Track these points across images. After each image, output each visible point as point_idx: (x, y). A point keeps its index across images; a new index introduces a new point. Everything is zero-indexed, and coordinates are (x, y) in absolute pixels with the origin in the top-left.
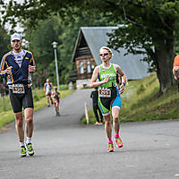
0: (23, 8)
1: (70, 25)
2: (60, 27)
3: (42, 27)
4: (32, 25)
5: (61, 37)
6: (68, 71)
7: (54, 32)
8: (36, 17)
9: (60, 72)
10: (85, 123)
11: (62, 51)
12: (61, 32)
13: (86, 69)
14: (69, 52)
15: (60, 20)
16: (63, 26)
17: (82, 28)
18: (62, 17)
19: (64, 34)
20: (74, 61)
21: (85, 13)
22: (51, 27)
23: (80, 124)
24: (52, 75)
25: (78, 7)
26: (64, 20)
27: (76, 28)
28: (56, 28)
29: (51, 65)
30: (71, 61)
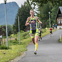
1: (55, 6)
2: (51, 7)
3: (45, 6)
4: (41, 6)
6: (54, 22)
7: (49, 8)
8: (43, 3)
9: (51, 23)
11: (52, 15)
14: (54, 16)
15: (51, 4)
16: (52, 6)
17: (59, 7)
18: (52, 3)
19: (53, 9)
20: (56, 19)
21: (61, 2)
22: (48, 6)
23: (58, 42)
24: (48, 24)
26: (53, 4)
27: (57, 7)
28: (50, 7)
29: (48, 20)
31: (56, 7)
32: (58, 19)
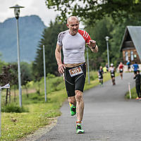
0: (84, 10)
1: (119, 24)
2: (111, 26)
3: (98, 25)
4: (90, 24)
5: (112, 33)
6: (116, 58)
7: (107, 29)
8: (94, 17)
9: (110, 59)
10: (129, 98)
11: (113, 43)
12: (112, 29)
13: (130, 58)
14: (117, 44)
15: (111, 21)
16: (113, 25)
17: (128, 27)
18: (114, 18)
19: (114, 31)
20: (121, 51)
21: (130, 16)
22: (105, 25)
23: (125, 98)
24: (104, 61)
25: (125, 10)
26: (115, 20)
27: (123, 27)
28: (108, 26)
29: (104, 53)
30: (119, 51)
31: (120, 26)
32: (124, 52)
